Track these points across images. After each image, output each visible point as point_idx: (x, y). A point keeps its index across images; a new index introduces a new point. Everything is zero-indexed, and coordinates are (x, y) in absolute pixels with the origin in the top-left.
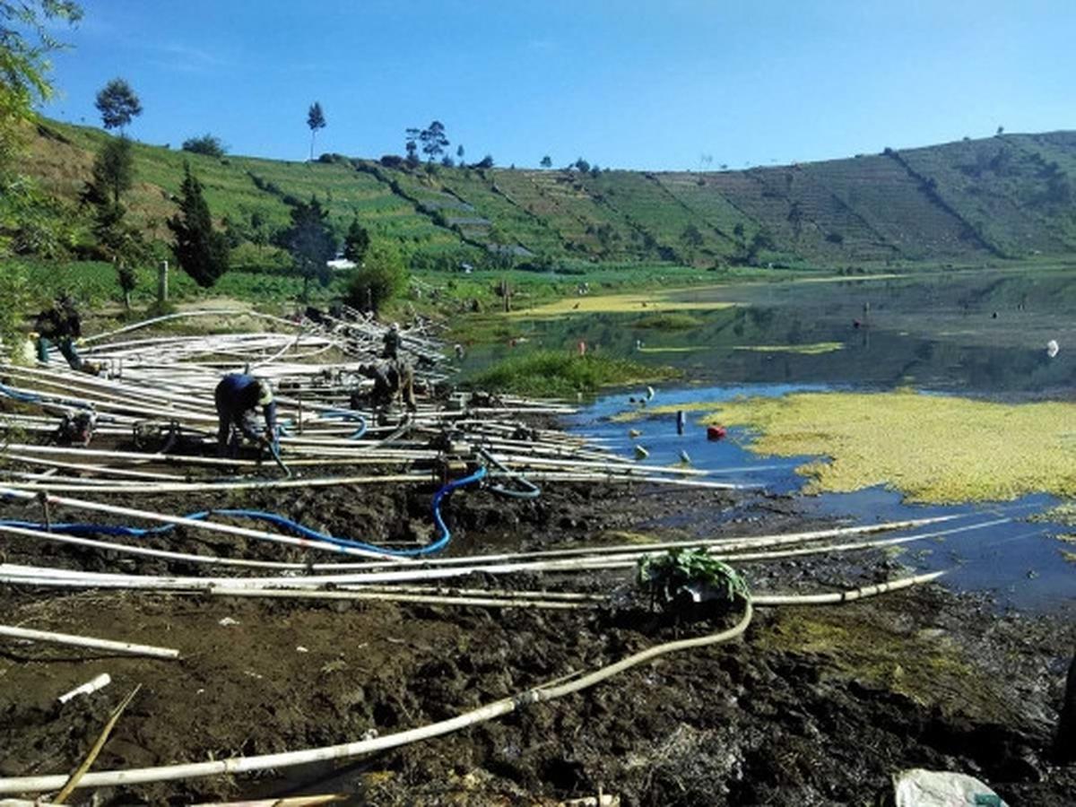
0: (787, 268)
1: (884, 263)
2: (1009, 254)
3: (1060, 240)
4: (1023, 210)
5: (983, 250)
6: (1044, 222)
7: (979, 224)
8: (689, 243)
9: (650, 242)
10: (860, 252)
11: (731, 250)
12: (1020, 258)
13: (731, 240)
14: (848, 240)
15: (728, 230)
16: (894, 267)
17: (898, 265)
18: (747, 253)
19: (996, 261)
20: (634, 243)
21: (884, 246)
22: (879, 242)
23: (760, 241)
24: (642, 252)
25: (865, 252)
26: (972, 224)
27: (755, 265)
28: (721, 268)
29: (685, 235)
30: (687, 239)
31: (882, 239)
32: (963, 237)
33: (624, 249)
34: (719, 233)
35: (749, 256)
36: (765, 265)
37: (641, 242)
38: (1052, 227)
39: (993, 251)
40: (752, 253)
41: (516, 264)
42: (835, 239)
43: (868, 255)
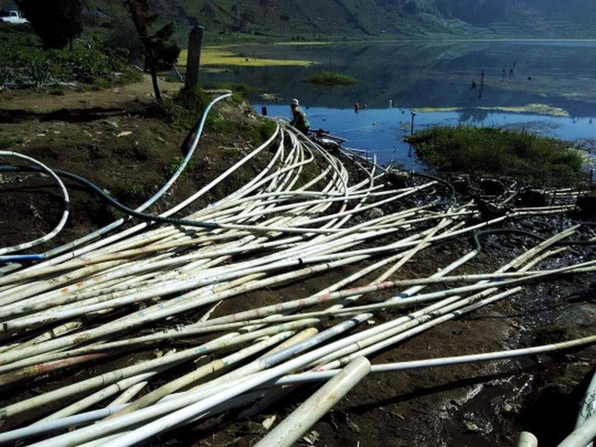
0: (262, 35)
1: (311, 34)
2: (371, 33)
3: (393, 26)
4: (376, 7)
5: (359, 30)
6: (385, 14)
7: (356, 14)
8: (206, 16)
9: (182, 13)
10: (298, 27)
11: (230, 22)
12: (376, 35)
13: (229, 15)
14: (291, 20)
15: (227, 9)
16: (317, 37)
17: (320, 36)
18: (239, 24)
19: (365, 36)
20: (173, 13)
21: (310, 24)
22: (307, 21)
23: (246, 17)
24: (177, 19)
25: (302, 27)
26: (353, 13)
27: (244, 32)
28: (227, 33)
29: (203, 10)
30: (204, 13)
31: (309, 20)
32: (348, 21)
33: (166, 17)
34: (221, 10)
35: (241, 26)
36: (250, 32)
37: (176, 12)
38: (389, 18)
39: (363, 30)
40: (242, 24)
41: (100, 24)
42: (285, 18)
43: (303, 29)
